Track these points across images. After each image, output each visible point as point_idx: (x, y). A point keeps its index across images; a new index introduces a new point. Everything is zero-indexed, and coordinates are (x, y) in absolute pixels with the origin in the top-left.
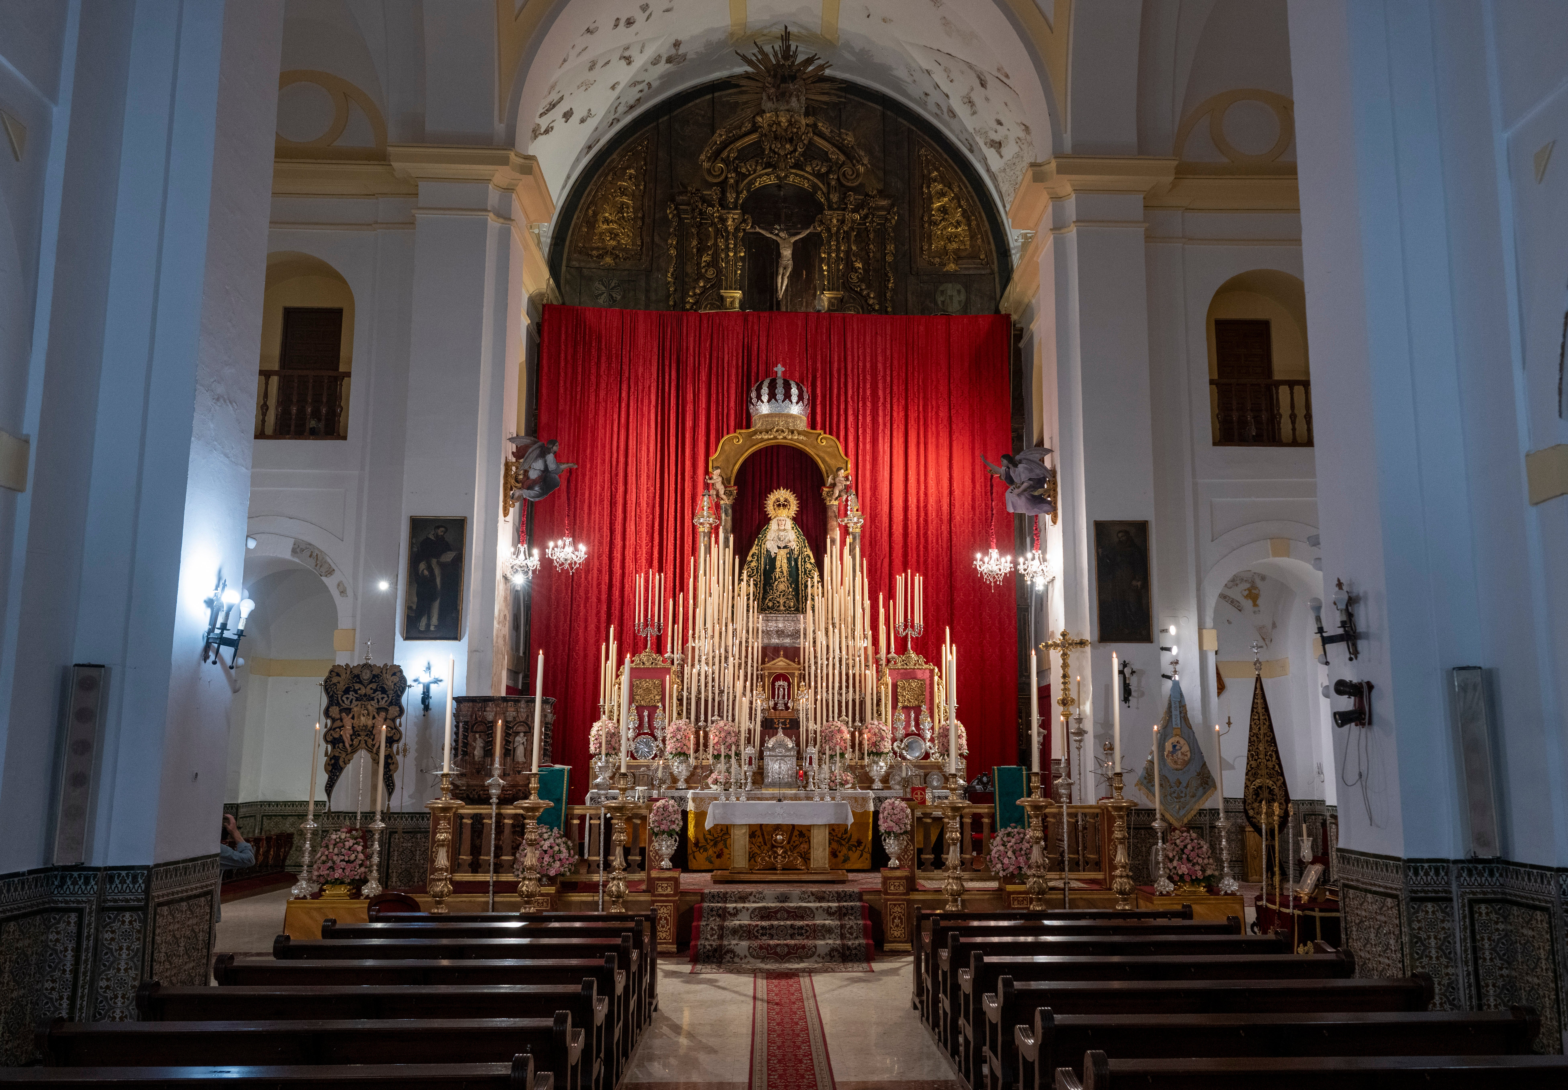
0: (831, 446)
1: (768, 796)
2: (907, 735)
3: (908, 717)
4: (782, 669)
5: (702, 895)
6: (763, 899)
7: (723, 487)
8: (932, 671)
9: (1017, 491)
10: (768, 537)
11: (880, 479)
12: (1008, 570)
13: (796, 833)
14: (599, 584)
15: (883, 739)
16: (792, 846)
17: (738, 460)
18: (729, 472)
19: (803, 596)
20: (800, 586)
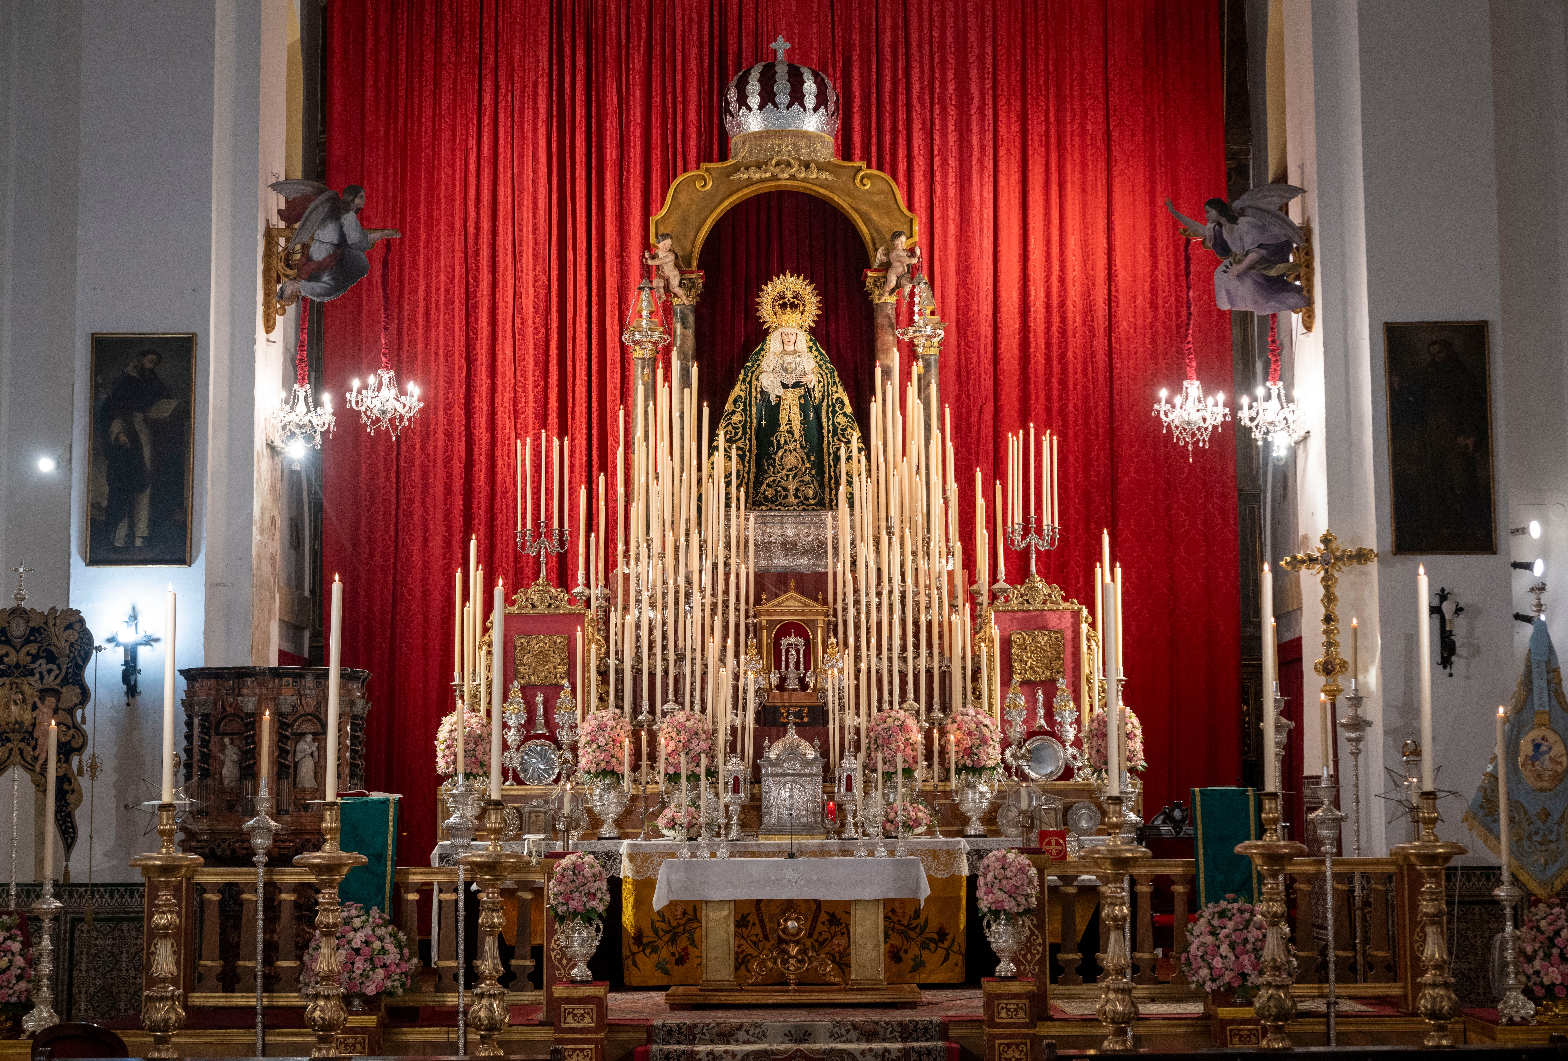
0: (881, 192)
1: (771, 850)
2: (1030, 734)
3: (1032, 700)
4: (793, 613)
5: (649, 1029)
6: (762, 1036)
7: (676, 272)
8: (1076, 614)
9: (1236, 269)
10: (764, 366)
11: (975, 252)
12: (1220, 419)
13: (824, 917)
14: (448, 461)
15: (984, 741)
16: (817, 941)
17: (706, 220)
18: (688, 245)
19: (830, 478)
20: (826, 457)
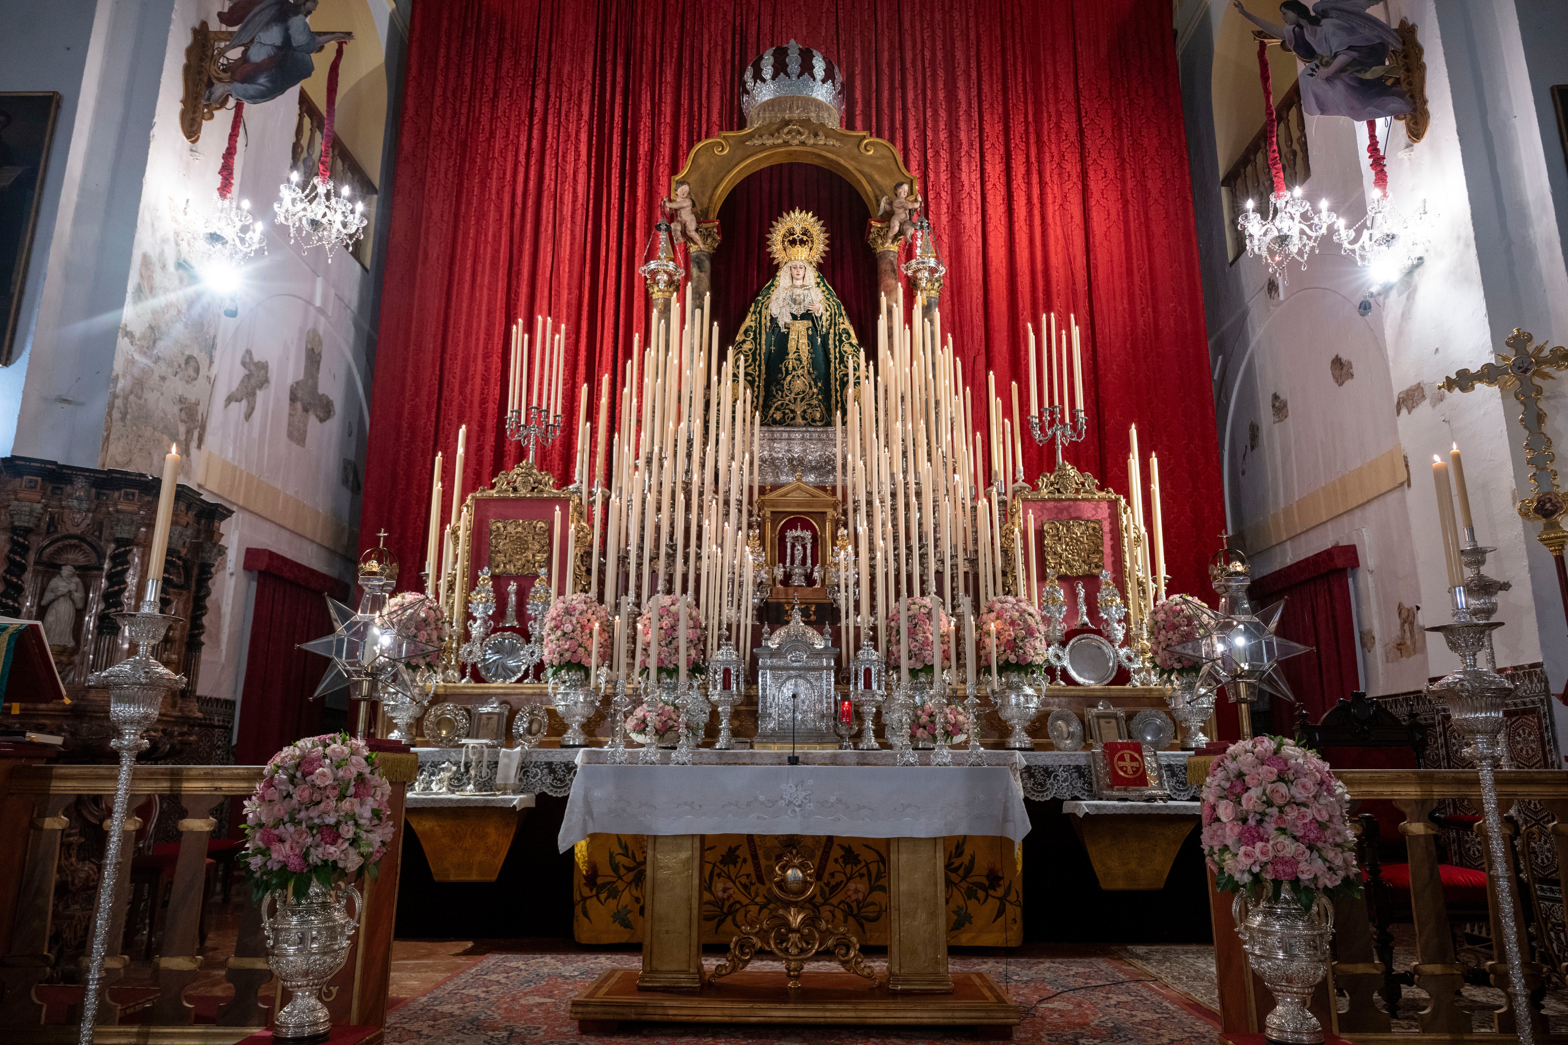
0: (883, 157)
1: (768, 758)
2: (1073, 632)
3: (1072, 595)
4: (799, 505)
7: (694, 219)
8: (1114, 504)
9: (1324, 72)
10: (773, 297)
15: (1030, 633)
16: (827, 884)
17: (722, 180)
18: (706, 200)
19: (837, 402)
20: (833, 381)
